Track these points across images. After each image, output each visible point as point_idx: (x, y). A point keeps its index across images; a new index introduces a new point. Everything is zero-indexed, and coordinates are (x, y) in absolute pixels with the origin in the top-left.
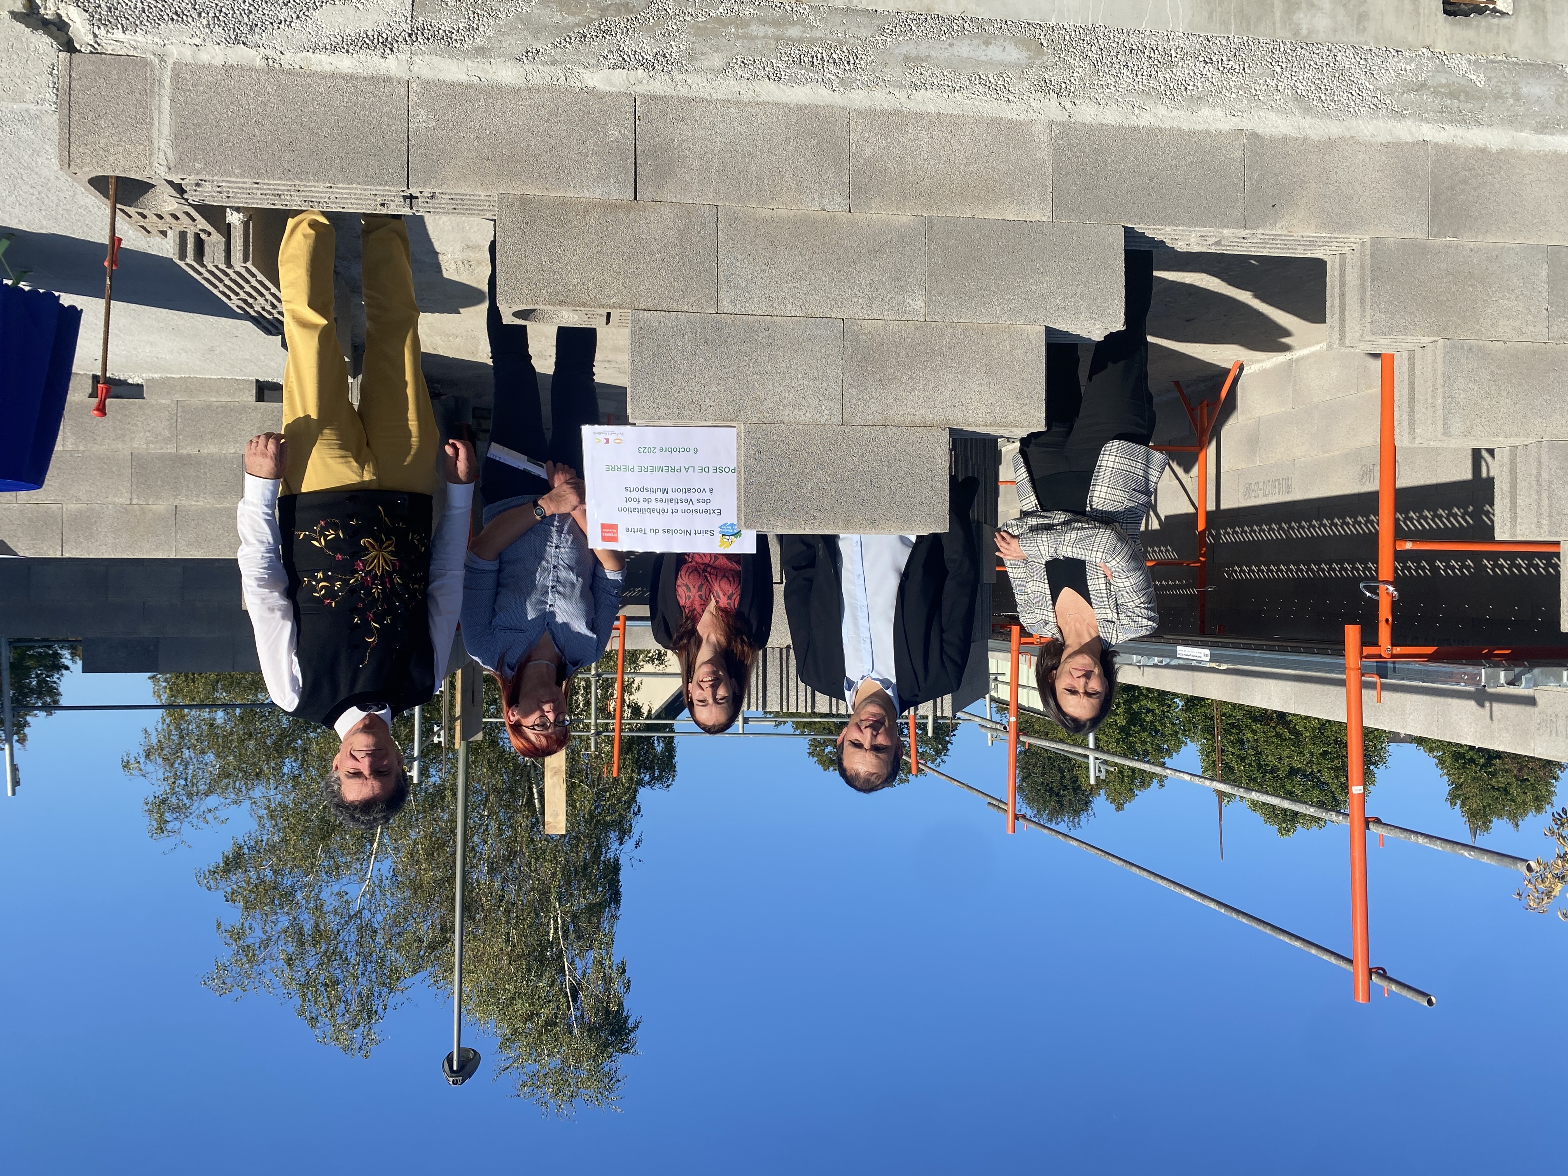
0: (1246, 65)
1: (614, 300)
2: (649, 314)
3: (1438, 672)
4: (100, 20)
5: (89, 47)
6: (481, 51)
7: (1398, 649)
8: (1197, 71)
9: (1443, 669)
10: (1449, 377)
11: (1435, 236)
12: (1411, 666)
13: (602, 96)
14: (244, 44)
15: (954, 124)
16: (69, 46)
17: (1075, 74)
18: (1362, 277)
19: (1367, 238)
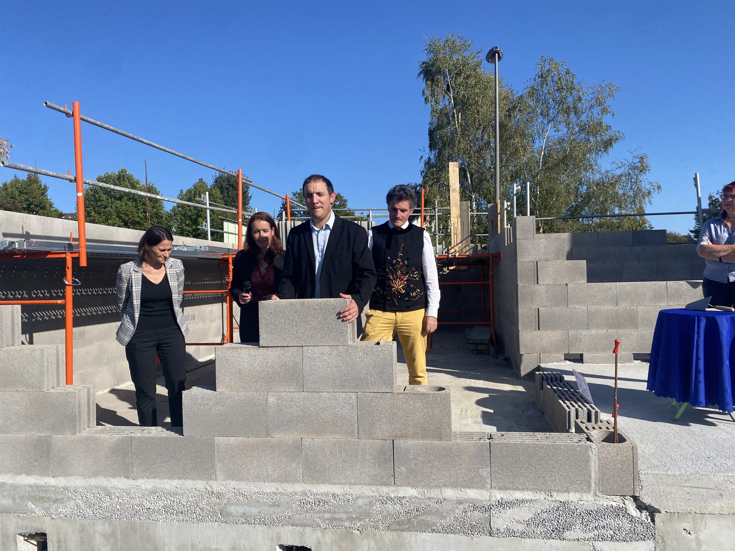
0: (132, 508)
1: (401, 397)
2: (387, 391)
3: (45, 247)
4: (622, 510)
5: (626, 498)
6: (460, 502)
7: (63, 256)
8: (153, 505)
9: (43, 248)
10: (41, 375)
11: (49, 436)
12: (57, 249)
13: (409, 485)
14: (561, 502)
15: (257, 478)
16: (636, 499)
17: (206, 501)
18: (80, 417)
19: (78, 434)
